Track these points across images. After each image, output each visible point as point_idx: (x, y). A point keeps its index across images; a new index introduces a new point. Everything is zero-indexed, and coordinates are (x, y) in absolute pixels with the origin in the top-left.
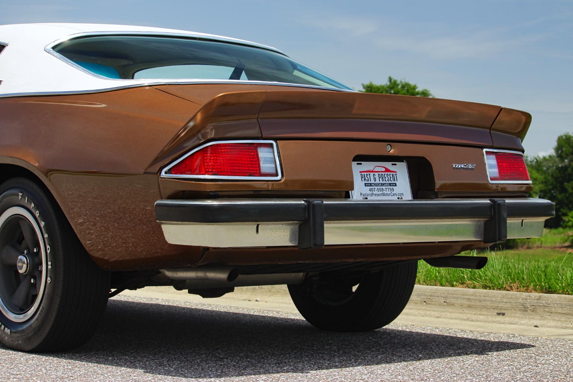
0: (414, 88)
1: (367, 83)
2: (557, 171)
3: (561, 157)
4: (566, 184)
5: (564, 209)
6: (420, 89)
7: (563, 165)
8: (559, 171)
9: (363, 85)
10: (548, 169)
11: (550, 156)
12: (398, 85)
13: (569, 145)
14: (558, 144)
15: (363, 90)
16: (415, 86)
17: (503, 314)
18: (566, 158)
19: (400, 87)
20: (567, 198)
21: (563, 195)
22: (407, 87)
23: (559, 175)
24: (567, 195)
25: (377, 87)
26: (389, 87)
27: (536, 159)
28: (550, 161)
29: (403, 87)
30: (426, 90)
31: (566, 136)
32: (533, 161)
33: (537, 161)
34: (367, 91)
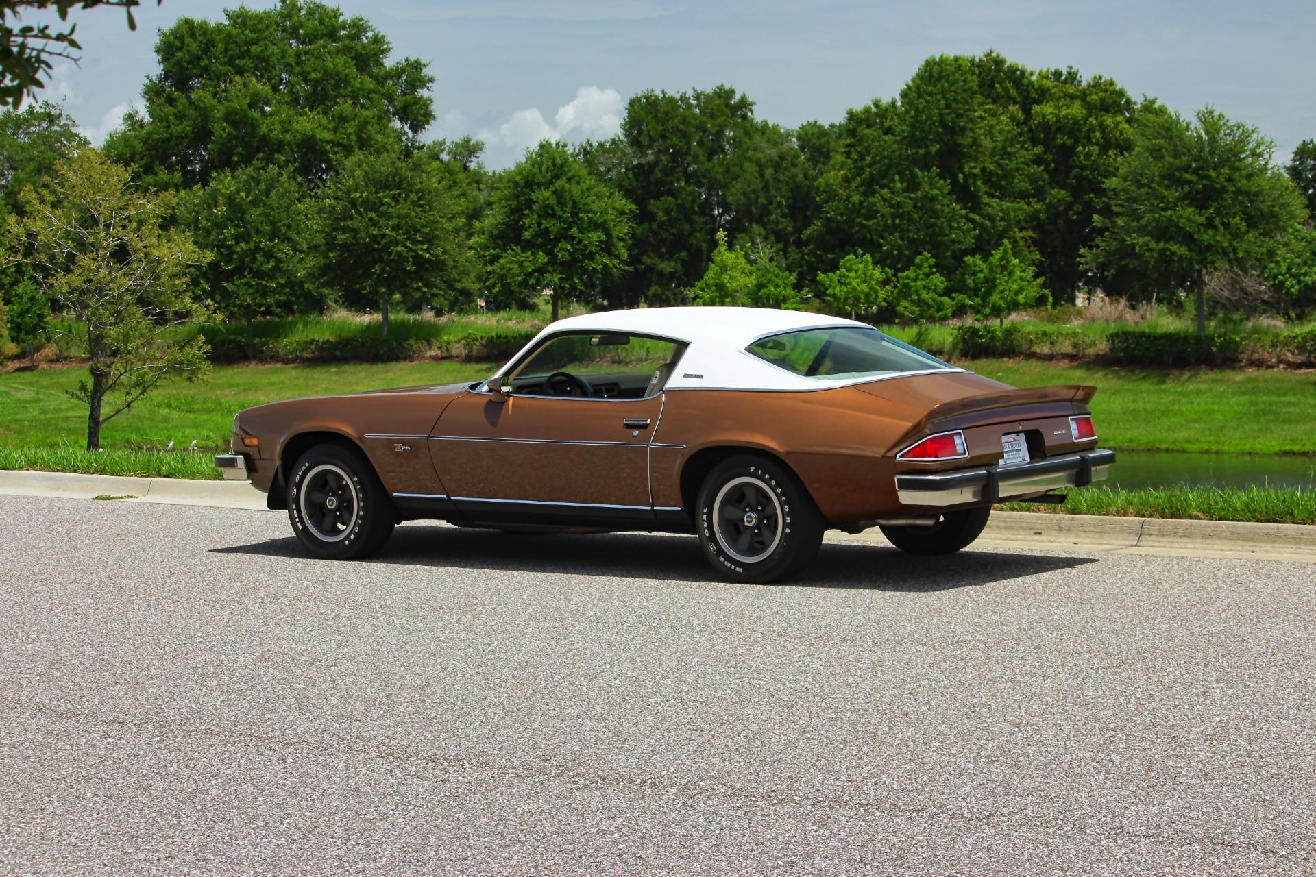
0: (336, 14)
1: (234, 7)
2: (630, 174)
3: (635, 142)
4: (652, 202)
5: (649, 257)
6: (347, 16)
7: (643, 161)
8: (636, 175)
9: (225, 10)
10: (609, 170)
11: (613, 142)
12: (300, 9)
13: (655, 117)
14: (630, 115)
15: (227, 23)
16: (338, 10)
17: (1040, 534)
18: (649, 147)
19: (303, 13)
20: (655, 234)
21: (646, 226)
22: (320, 13)
23: (634, 184)
24: (655, 226)
25: (257, 16)
26: (280, 14)
27: (585, 149)
28: (615, 153)
29: (311, 13)
30: (362, 19)
31: (647, 98)
32: (578, 155)
33: (586, 152)
34: (235, 24)
